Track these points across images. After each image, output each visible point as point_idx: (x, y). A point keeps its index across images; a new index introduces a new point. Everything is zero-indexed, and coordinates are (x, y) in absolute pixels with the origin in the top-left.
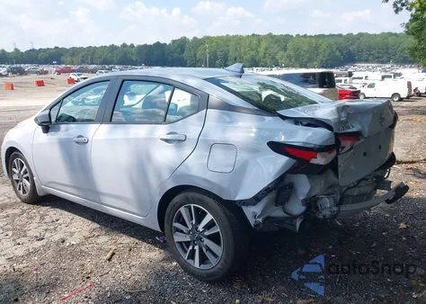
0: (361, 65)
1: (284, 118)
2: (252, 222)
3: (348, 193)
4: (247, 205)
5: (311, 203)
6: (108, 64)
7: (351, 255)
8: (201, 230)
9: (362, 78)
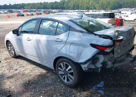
0: (124, 9)
1: (96, 35)
2: (84, 69)
3: (117, 59)
4: (82, 64)
5: (104, 63)
6: (39, 9)
7: (117, 78)
8: (67, 71)
9: (124, 14)
